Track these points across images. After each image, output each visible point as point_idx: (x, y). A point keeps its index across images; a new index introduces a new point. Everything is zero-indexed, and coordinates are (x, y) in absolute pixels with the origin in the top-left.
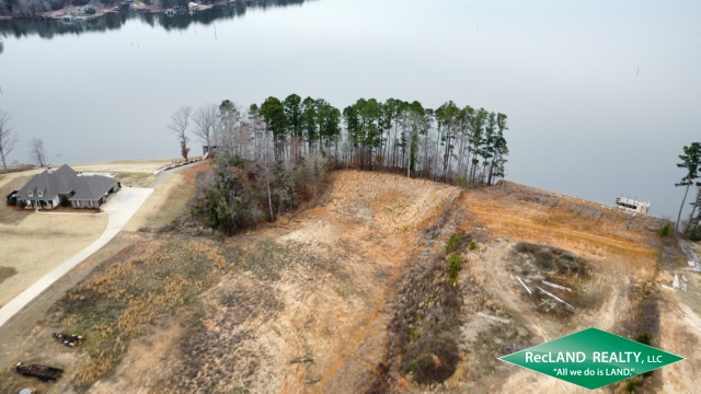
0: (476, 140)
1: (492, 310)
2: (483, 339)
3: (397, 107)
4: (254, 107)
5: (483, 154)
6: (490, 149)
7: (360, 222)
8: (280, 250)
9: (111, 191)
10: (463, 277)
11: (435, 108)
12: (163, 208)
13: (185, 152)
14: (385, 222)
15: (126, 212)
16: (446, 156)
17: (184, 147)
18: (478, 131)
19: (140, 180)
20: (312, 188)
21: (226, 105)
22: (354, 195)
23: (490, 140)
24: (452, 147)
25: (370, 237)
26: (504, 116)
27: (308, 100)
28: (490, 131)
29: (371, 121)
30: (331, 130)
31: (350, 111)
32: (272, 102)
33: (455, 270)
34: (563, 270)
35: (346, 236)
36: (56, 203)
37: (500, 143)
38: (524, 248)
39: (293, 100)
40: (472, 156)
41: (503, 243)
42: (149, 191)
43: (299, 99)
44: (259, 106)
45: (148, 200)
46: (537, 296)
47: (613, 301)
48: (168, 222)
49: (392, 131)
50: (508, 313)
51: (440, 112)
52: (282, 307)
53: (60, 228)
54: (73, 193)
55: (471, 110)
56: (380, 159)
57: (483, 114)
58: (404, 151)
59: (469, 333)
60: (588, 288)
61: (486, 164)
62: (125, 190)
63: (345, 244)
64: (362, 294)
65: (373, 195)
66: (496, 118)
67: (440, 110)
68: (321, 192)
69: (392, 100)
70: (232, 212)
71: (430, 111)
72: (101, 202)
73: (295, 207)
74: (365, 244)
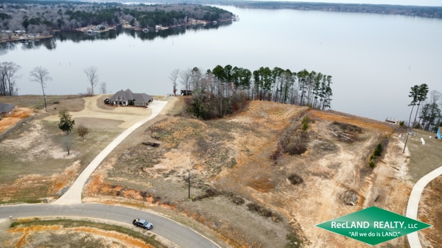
0: (317, 88)
1: (320, 139)
2: (315, 146)
3: (279, 71)
4: (209, 71)
5: (320, 95)
6: (324, 93)
7: (263, 117)
8: (229, 124)
9: (150, 101)
10: (308, 130)
11: (297, 72)
12: (174, 108)
13: (175, 91)
14: (274, 117)
15: (158, 109)
16: (302, 96)
17: (175, 88)
18: (318, 84)
19: (160, 98)
20: (240, 105)
21: (196, 69)
22: (259, 108)
23: (324, 89)
24: (305, 92)
25: (268, 122)
26: (330, 77)
27: (236, 68)
28: (323, 84)
29: (266, 78)
30: (246, 82)
31: (256, 73)
32: (219, 67)
33: (305, 128)
34: (352, 130)
35: (257, 121)
36: (127, 104)
37: (329, 89)
38: (336, 123)
39: (229, 67)
40: (315, 95)
41: (326, 122)
42: (166, 102)
43: (231, 67)
44: (212, 70)
45: (166, 105)
46: (339, 136)
47: (371, 140)
48: (178, 113)
49: (276, 84)
50: (327, 140)
51: (300, 74)
52: (234, 138)
53: (132, 112)
54: (134, 100)
55: (314, 73)
56: (270, 95)
57: (320, 76)
58: (281, 94)
59: (311, 145)
60: (361, 136)
61: (321, 100)
62: (154, 101)
63: (257, 124)
64: (266, 136)
65: (268, 109)
66: (326, 77)
67: (299, 73)
68: (243, 107)
69: (277, 68)
70: (206, 110)
71: (295, 74)
72: (147, 104)
73: (231, 113)
74: (265, 124)
